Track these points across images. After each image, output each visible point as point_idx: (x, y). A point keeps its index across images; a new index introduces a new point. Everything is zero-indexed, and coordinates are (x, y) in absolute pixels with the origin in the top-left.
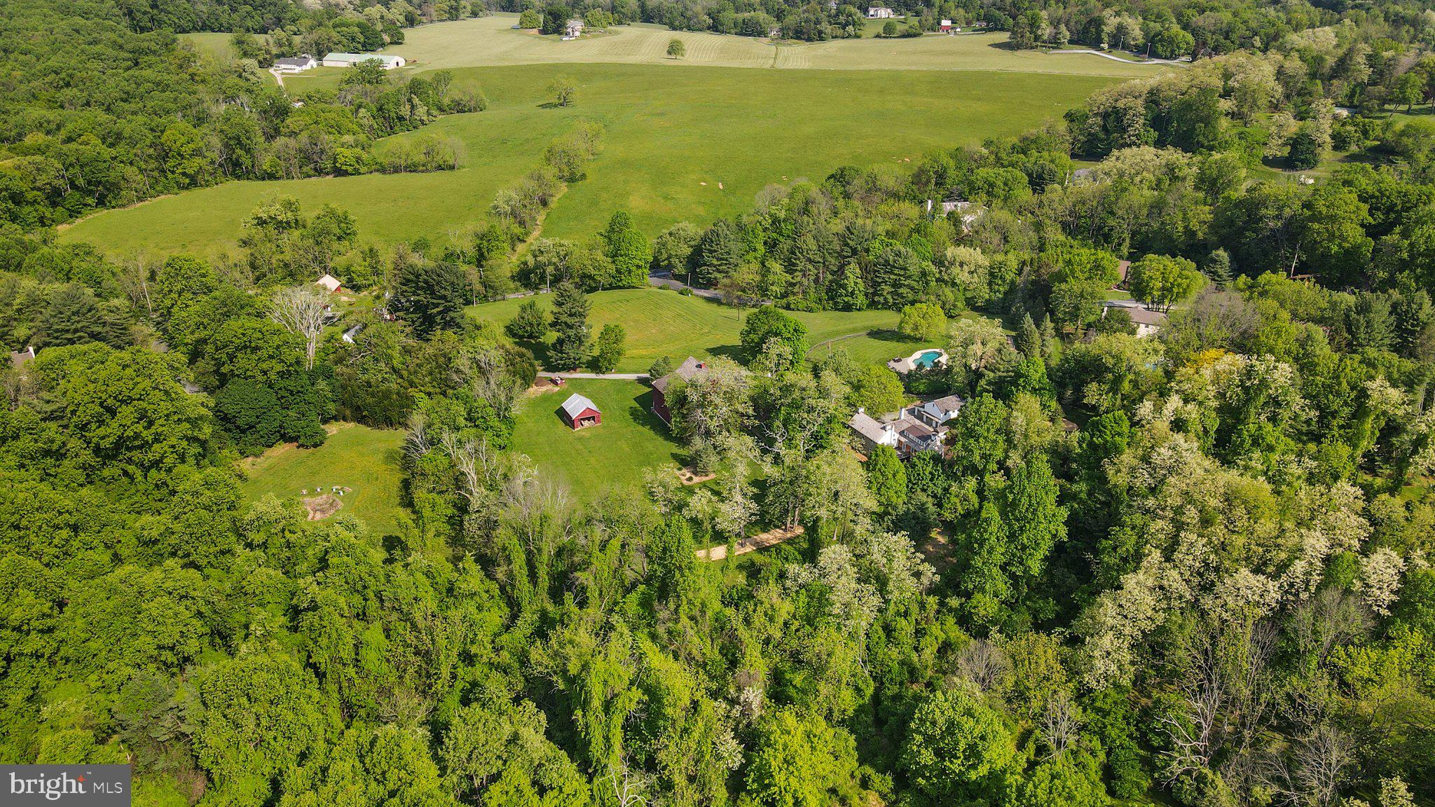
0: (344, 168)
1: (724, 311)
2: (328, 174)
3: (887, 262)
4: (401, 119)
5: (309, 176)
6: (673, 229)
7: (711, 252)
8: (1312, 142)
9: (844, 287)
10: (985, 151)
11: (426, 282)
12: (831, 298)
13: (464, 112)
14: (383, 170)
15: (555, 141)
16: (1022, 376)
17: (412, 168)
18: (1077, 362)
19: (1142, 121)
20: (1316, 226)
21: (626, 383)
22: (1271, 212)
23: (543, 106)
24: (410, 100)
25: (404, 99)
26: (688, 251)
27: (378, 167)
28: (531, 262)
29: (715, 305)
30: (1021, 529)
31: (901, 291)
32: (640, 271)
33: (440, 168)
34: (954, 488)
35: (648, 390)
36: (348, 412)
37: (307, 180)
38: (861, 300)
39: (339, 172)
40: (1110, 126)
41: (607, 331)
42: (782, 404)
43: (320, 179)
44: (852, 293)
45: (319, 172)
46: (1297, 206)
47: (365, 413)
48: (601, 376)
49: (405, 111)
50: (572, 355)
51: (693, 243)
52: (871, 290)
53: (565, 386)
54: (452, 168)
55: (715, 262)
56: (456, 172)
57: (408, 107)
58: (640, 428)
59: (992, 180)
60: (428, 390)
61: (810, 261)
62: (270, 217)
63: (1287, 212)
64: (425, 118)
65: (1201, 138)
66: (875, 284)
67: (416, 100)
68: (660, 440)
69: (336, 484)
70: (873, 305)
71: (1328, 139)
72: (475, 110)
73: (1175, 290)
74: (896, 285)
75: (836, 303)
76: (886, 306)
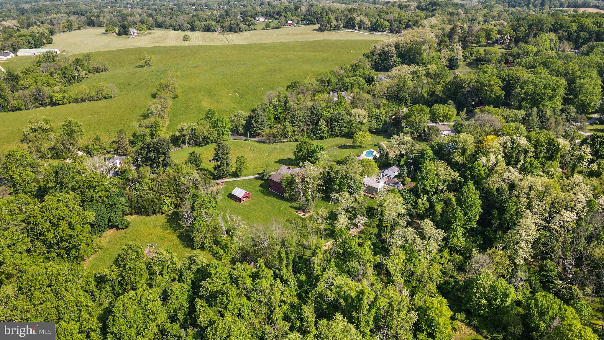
0: (57, 102)
1: (267, 145)
2: (47, 105)
3: (336, 118)
4: (74, 77)
5: (38, 107)
6: (236, 113)
7: (256, 122)
8: (456, 59)
9: (320, 130)
10: (342, 71)
11: (154, 147)
12: (314, 135)
13: (100, 72)
14: (76, 101)
15: (162, 81)
16: (424, 154)
17: (90, 99)
18: (438, 147)
19: (395, 56)
20: (486, 88)
21: (251, 180)
22: (466, 85)
23: (138, 67)
24: (76, 69)
25: (73, 67)
26: (244, 122)
27: (73, 100)
28: (178, 134)
29: (263, 144)
30: (469, 210)
31: (342, 128)
32: (227, 133)
33: (105, 98)
34: (419, 201)
35: (263, 182)
36: (133, 211)
37: (37, 109)
38: (327, 134)
39: (53, 104)
40: (383, 58)
41: (238, 159)
42: (337, 178)
43: (44, 108)
44: (323, 132)
45: (43, 105)
46: (474, 82)
47: (143, 210)
48: (238, 179)
49: (75, 73)
50: (226, 171)
51: (245, 119)
52: (330, 130)
53: (225, 185)
54: (111, 97)
55: (258, 126)
56: (113, 99)
57: (76, 72)
58: (269, 197)
59: (352, 82)
60: (169, 195)
61: (300, 120)
62: (39, 128)
63: (471, 84)
64: (85, 76)
65: (418, 61)
66: (332, 127)
67: (79, 68)
68: (281, 201)
69: (149, 243)
70: (331, 136)
71: (462, 58)
72: (105, 71)
73: (448, 117)
74: (340, 127)
75: (317, 137)
76: (337, 136)
